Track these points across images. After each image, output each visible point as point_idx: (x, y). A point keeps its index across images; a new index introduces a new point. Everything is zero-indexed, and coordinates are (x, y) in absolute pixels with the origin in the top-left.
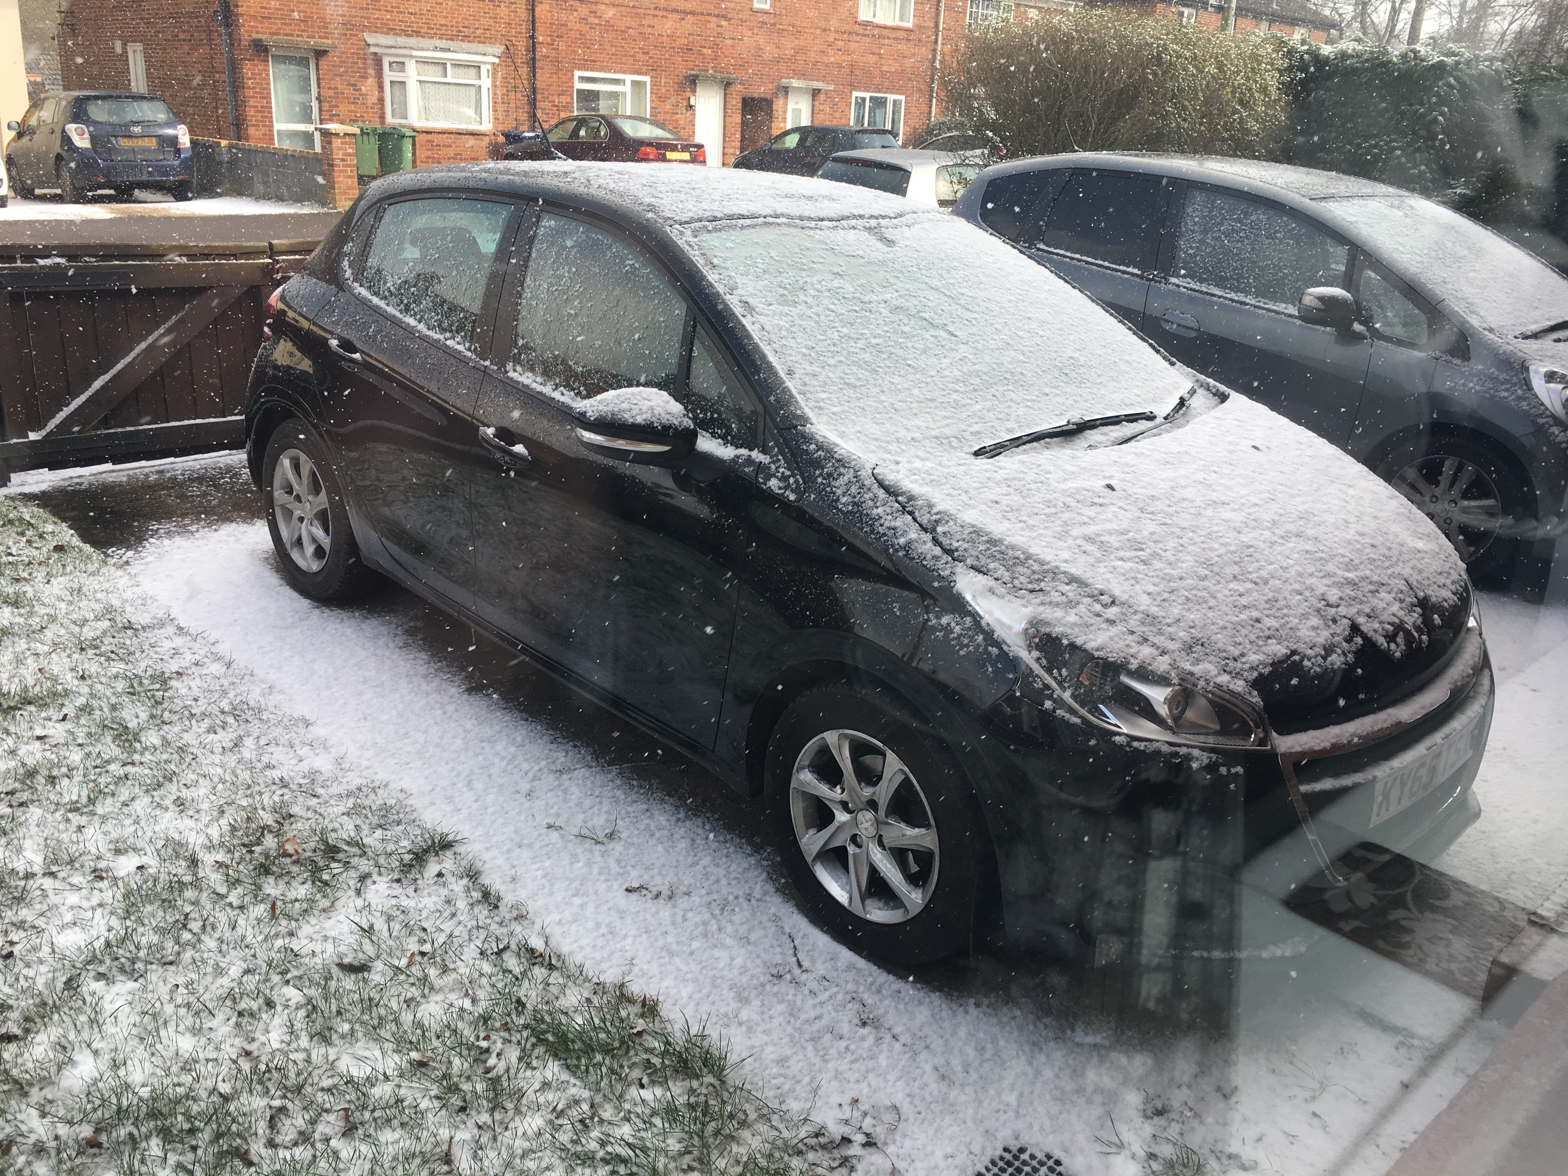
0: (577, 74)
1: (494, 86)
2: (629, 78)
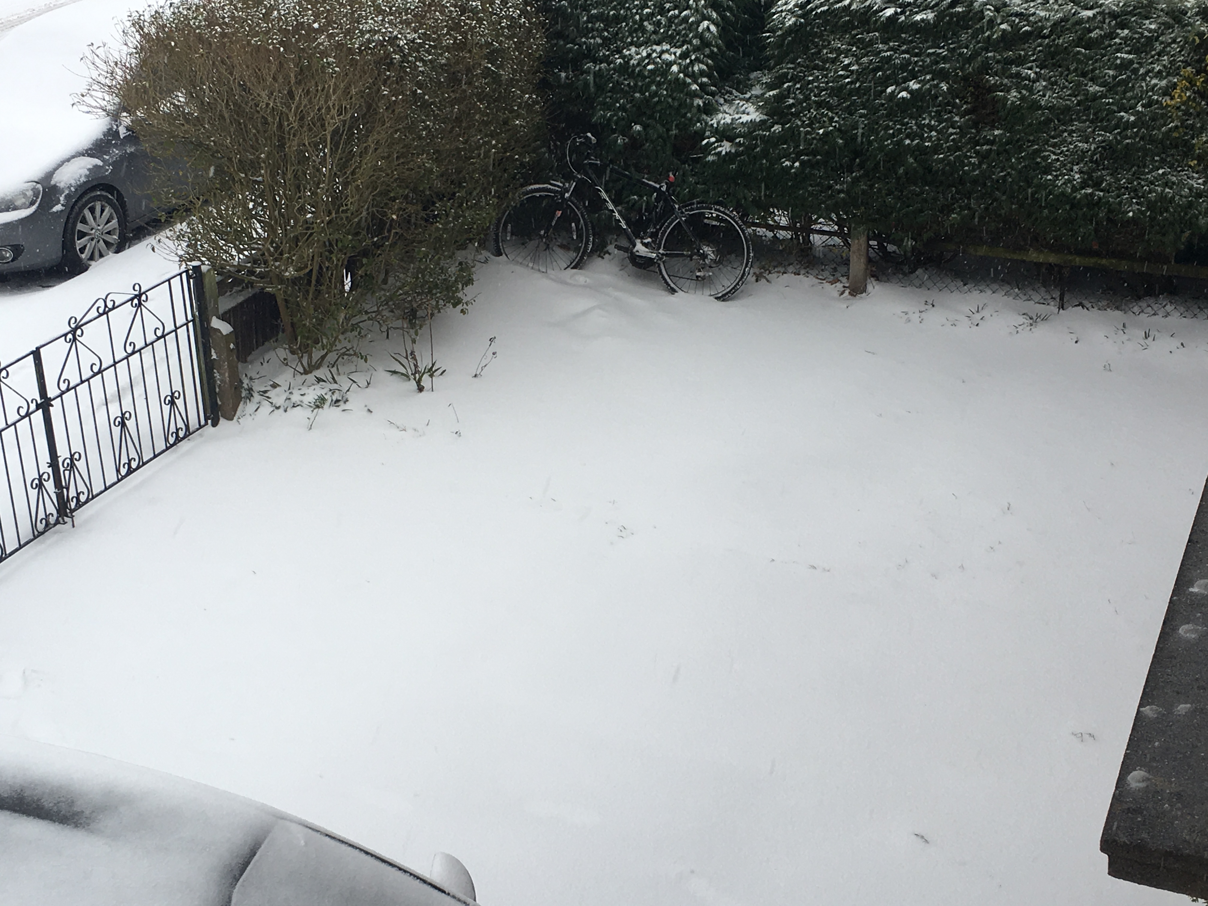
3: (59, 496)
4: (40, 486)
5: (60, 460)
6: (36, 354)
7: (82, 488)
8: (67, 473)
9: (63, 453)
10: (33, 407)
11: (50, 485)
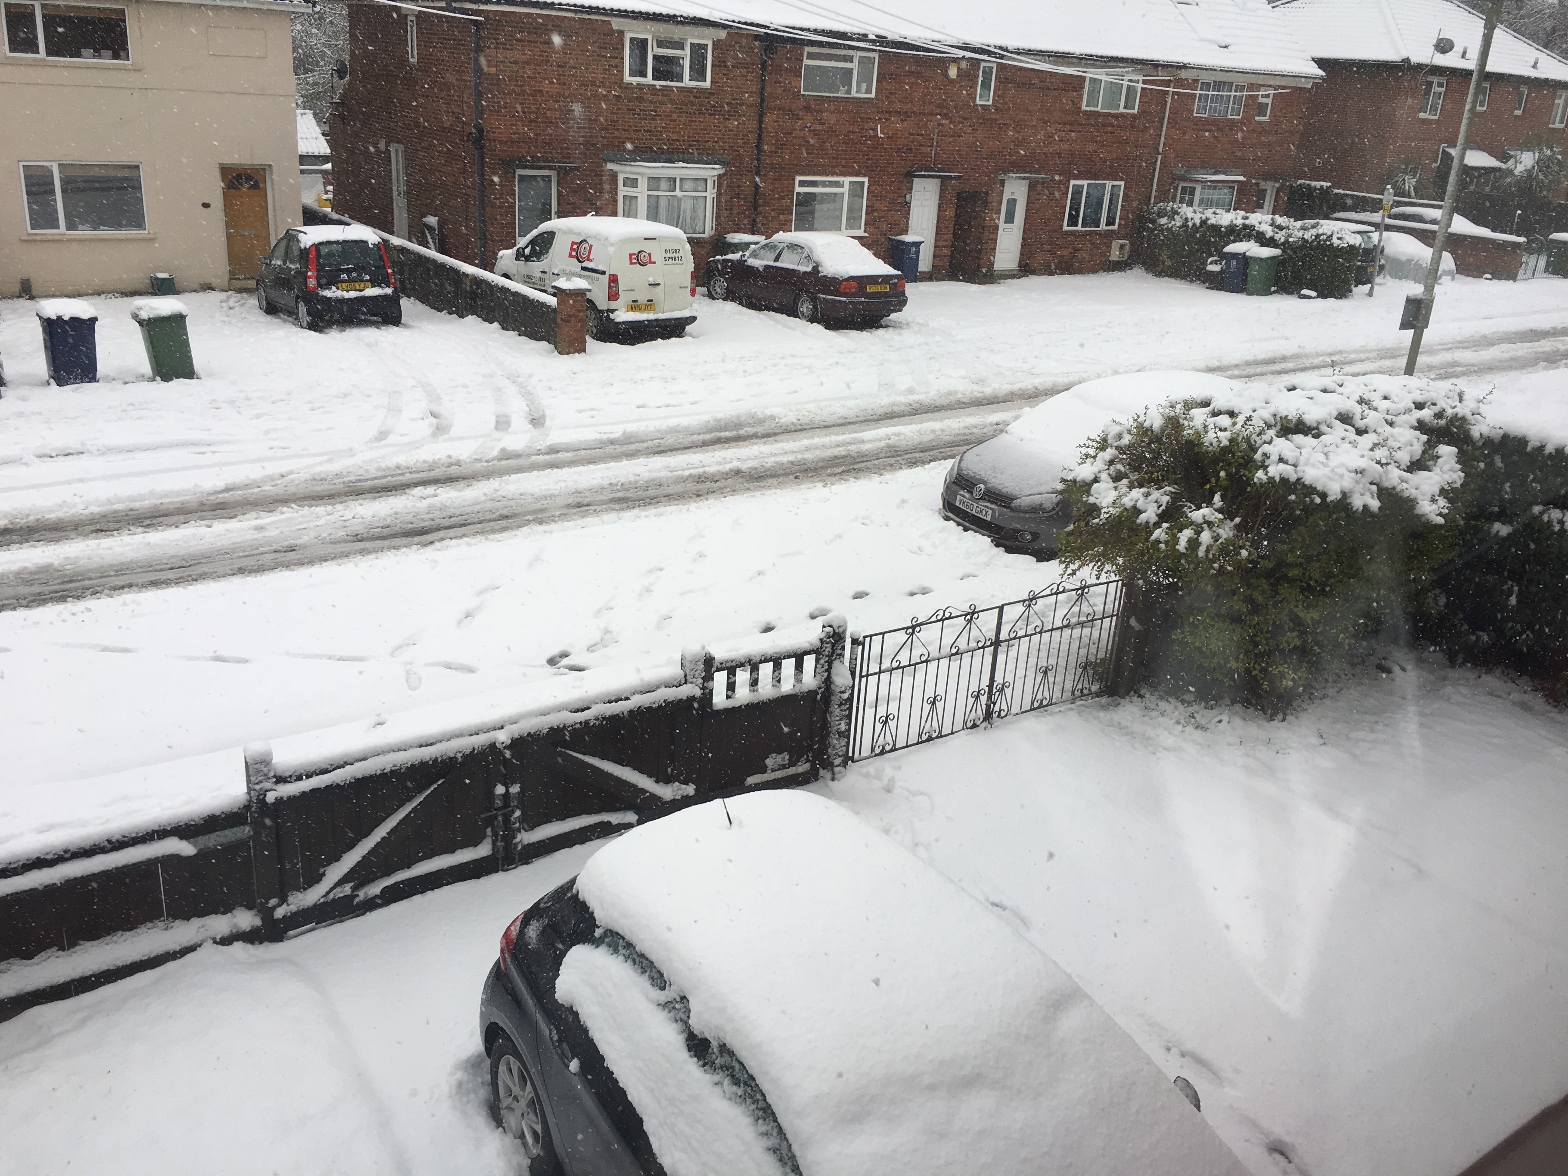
0: (798, 178)
1: (719, 194)
2: (847, 180)
3: (988, 706)
4: (977, 697)
5: (995, 684)
6: (1001, 609)
8: (997, 694)
9: (999, 678)
10: (988, 643)
11: (984, 699)
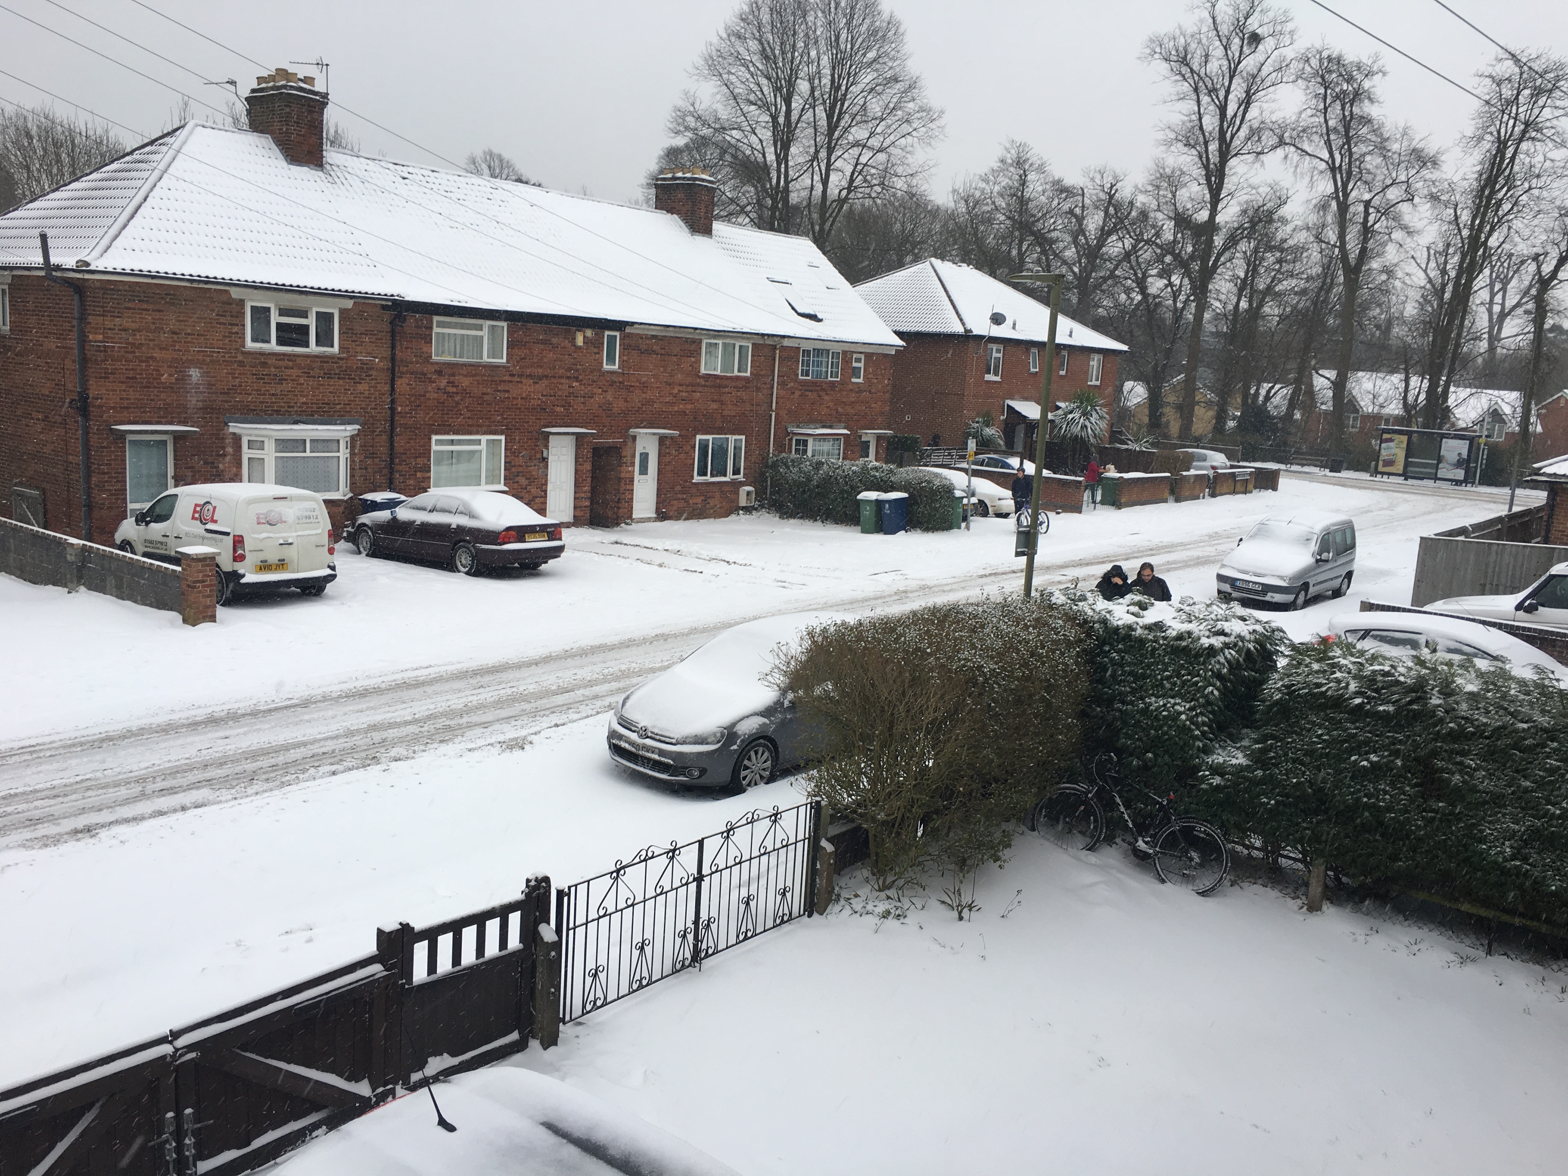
0: (434, 438)
1: (352, 454)
2: (484, 438)
3: (695, 946)
4: (684, 936)
5: (701, 921)
6: (701, 843)
7: (711, 944)
8: (704, 931)
9: (704, 916)
10: (691, 879)
11: (690, 937)
